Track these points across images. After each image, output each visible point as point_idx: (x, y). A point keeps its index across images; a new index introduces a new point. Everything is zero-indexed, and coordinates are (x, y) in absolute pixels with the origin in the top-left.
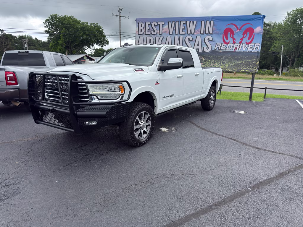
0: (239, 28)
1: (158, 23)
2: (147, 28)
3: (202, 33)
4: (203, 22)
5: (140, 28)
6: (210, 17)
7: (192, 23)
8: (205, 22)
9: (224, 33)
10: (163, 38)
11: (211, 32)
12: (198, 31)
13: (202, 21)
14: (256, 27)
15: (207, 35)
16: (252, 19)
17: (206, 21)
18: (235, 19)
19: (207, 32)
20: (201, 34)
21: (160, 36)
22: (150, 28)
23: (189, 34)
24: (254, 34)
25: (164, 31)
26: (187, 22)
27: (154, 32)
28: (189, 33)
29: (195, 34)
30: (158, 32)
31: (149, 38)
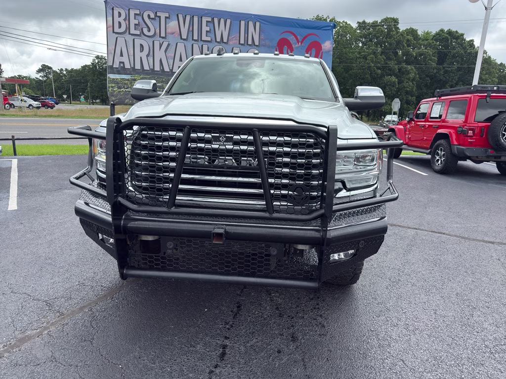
0: (300, 40)
1: (156, 13)
2: (133, 21)
3: (242, 42)
4: (243, 23)
5: (117, 19)
6: (254, 15)
7: (222, 21)
8: (247, 23)
9: (278, 46)
10: (169, 45)
11: (257, 43)
12: (234, 39)
13: (240, 21)
14: (324, 42)
15: (250, 47)
16: (318, 27)
17: (248, 22)
18: (295, 24)
19: (250, 42)
20: (240, 44)
21: (162, 40)
22: (139, 23)
23: (218, 42)
24: (322, 52)
25: (169, 30)
26: (213, 19)
27: (149, 30)
28: (218, 39)
29: (231, 43)
30: (158, 31)
31: (138, 42)
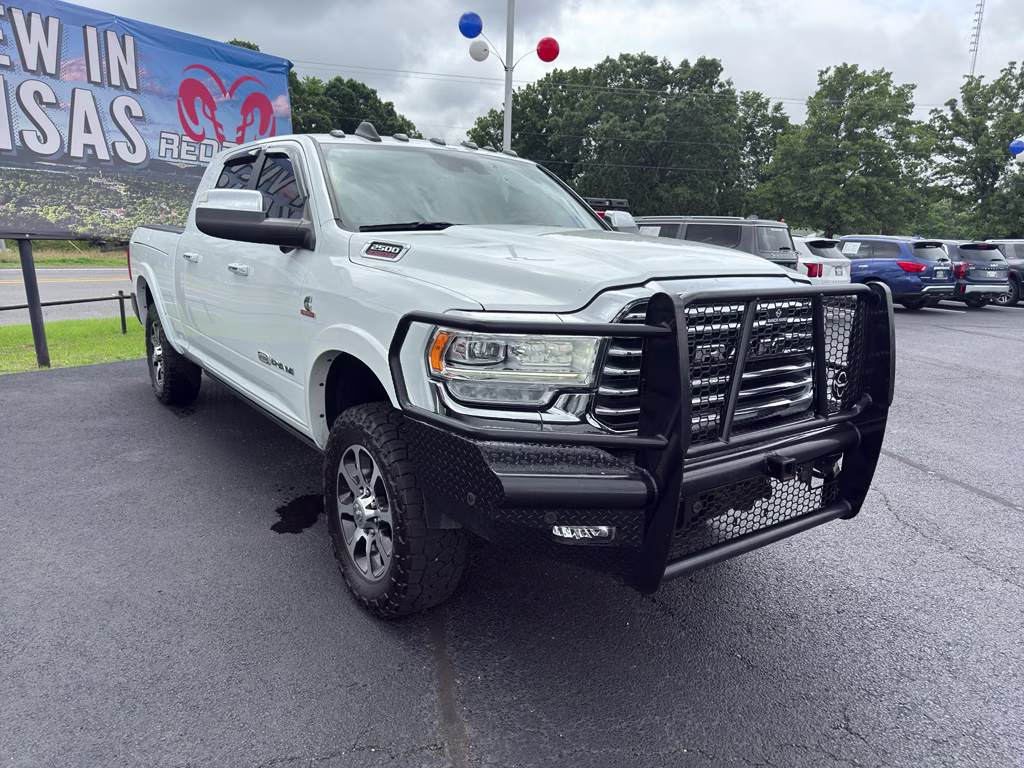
0: (228, 88)
3: (96, 77)
4: (92, 33)
6: (117, 17)
7: (36, 20)
8: (102, 35)
9: (181, 95)
11: (132, 84)
12: (75, 67)
13: (85, 27)
15: (117, 92)
16: (260, 64)
17: (105, 32)
18: (212, 53)
19: (116, 80)
20: (90, 81)
23: (32, 72)
24: (274, 118)
26: (9, 10)
28: (32, 64)
29: (66, 76)
